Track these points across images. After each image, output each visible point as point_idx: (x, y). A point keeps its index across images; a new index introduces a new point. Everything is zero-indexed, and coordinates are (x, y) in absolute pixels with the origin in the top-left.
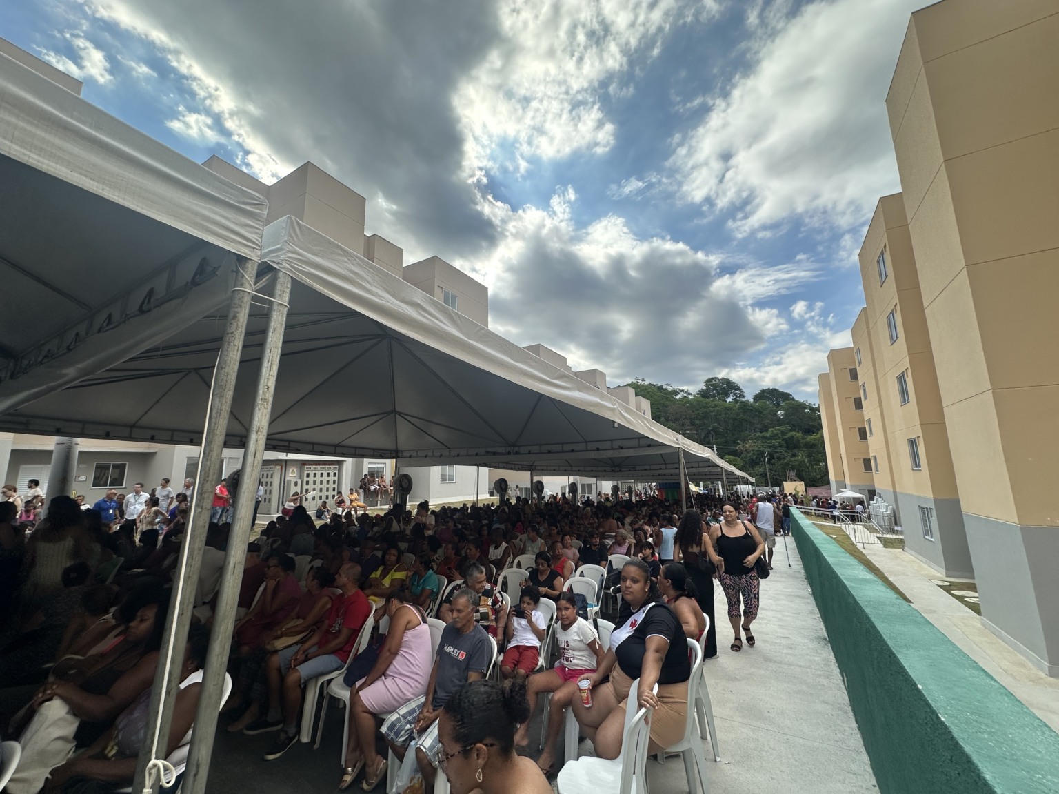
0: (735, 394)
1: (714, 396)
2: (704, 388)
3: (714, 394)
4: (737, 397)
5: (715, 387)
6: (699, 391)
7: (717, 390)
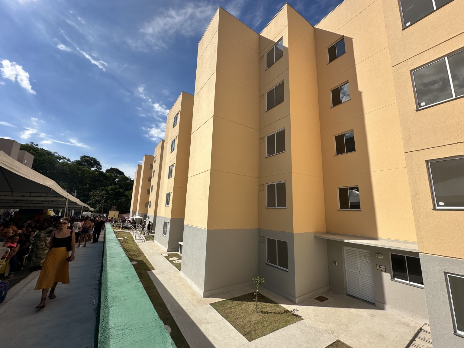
0: (97, 167)
1: (85, 165)
2: (80, 160)
3: (85, 164)
4: (98, 168)
5: (87, 161)
6: (76, 161)
7: (87, 163)
